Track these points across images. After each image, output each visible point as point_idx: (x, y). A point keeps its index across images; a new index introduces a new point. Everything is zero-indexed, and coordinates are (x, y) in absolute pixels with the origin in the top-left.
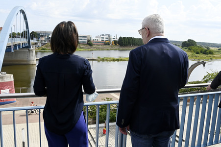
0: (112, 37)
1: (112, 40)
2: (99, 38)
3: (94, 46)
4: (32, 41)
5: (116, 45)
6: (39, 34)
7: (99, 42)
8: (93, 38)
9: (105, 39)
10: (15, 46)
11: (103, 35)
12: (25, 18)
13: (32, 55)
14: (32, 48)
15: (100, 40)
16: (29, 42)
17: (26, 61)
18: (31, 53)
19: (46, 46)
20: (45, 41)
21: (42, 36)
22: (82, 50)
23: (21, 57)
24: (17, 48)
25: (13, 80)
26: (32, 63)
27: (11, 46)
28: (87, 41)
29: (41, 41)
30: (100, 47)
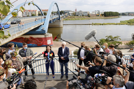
0: (101, 12)
1: (101, 13)
2: (94, 12)
3: (91, 17)
4: (61, 16)
5: (102, 16)
6: (64, 12)
7: (93, 15)
8: (91, 13)
9: (97, 13)
10: (53, 20)
11: (96, 11)
12: (57, 6)
13: (61, 23)
14: (61, 20)
15: (94, 13)
16: (59, 17)
17: (59, 26)
18: (61, 22)
19: (68, 18)
20: (67, 15)
21: (66, 13)
22: (85, 19)
23: (56, 24)
24: (54, 21)
25: (52, 36)
26: (61, 26)
27: (51, 20)
28: (87, 14)
29: (66, 15)
30: (94, 17)
